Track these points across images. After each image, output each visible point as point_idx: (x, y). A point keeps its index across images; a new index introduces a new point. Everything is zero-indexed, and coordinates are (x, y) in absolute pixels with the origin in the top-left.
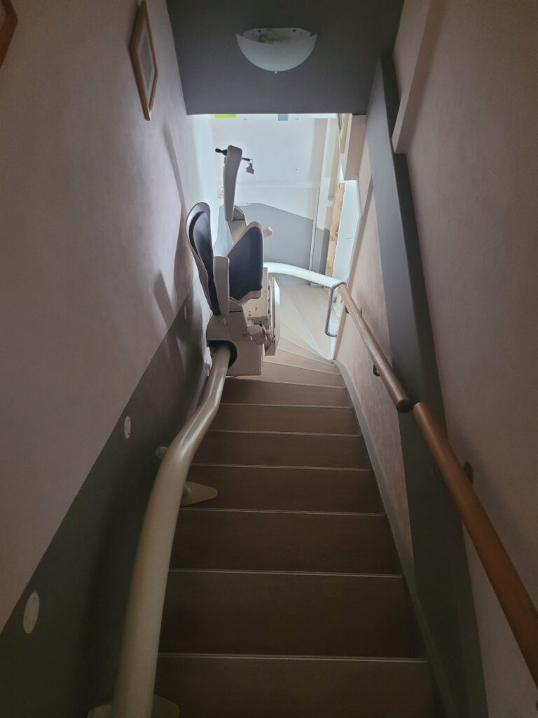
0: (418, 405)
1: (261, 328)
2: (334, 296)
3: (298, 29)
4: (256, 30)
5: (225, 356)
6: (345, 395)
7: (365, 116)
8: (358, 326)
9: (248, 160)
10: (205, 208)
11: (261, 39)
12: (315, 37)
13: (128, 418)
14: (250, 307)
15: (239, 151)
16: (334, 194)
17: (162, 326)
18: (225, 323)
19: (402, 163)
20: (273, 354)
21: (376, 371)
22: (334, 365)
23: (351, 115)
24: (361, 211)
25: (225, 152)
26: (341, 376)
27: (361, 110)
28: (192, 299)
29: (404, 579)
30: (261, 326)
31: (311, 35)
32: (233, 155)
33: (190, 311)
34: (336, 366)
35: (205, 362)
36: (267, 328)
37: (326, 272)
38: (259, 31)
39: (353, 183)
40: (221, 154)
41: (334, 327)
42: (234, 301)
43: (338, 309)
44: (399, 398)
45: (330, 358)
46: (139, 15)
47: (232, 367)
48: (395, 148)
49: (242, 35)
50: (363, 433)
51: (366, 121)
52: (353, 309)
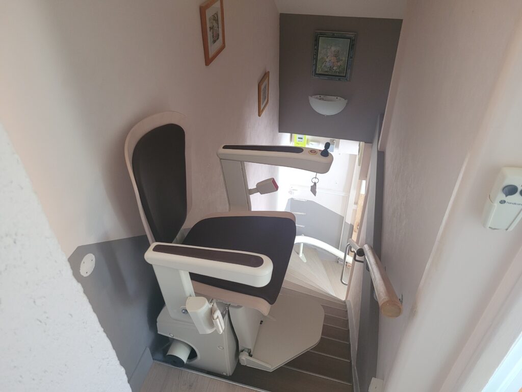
3: (339, 98)
7: (371, 144)
11: (321, 99)
16: (358, 200)
23: (364, 143)
27: (369, 140)
31: (345, 100)
38: (320, 96)
49: (311, 96)
51: (372, 148)
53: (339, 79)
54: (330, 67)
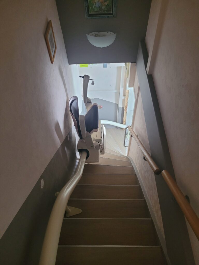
0: (163, 171)
1: (98, 143)
2: (127, 132)
3: (109, 32)
4: (94, 33)
5: (85, 155)
6: (132, 169)
7: (136, 63)
8: (137, 141)
9: (92, 80)
10: (76, 98)
11: (96, 36)
12: (116, 34)
13: (42, 180)
14: (94, 135)
15: (88, 77)
16: (125, 94)
17: (58, 142)
18: (84, 142)
19: (151, 78)
20: (104, 154)
21: (145, 158)
22: (127, 158)
23: (130, 63)
24: (136, 98)
25: (83, 77)
26: (130, 162)
27: (134, 61)
28: (71, 133)
29: (161, 248)
30: (98, 142)
31: (114, 34)
32: (86, 78)
33: (71, 138)
34: (128, 158)
35: (77, 158)
36: (101, 143)
37: (123, 123)
38: (95, 33)
39: (132, 88)
40: (82, 78)
41: (127, 144)
42: (88, 133)
43: (128, 137)
44: (155, 168)
45: (126, 155)
46: (48, 25)
47: (87, 160)
48: (148, 73)
49: (88, 34)
50: (140, 184)
51: (136, 65)
52: (134, 135)
53: (108, 17)
54: (100, 7)
